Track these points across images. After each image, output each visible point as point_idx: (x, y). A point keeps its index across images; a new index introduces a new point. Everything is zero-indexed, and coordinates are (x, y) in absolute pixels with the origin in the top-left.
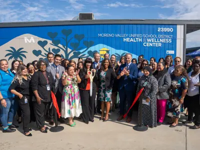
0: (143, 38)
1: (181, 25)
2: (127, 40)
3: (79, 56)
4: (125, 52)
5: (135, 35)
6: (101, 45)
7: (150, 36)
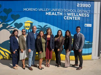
0: (63, 12)
1: (98, 1)
2: (49, 14)
3: (7, 27)
4: (47, 24)
5: (56, 10)
6: (26, 18)
7: (70, 10)
